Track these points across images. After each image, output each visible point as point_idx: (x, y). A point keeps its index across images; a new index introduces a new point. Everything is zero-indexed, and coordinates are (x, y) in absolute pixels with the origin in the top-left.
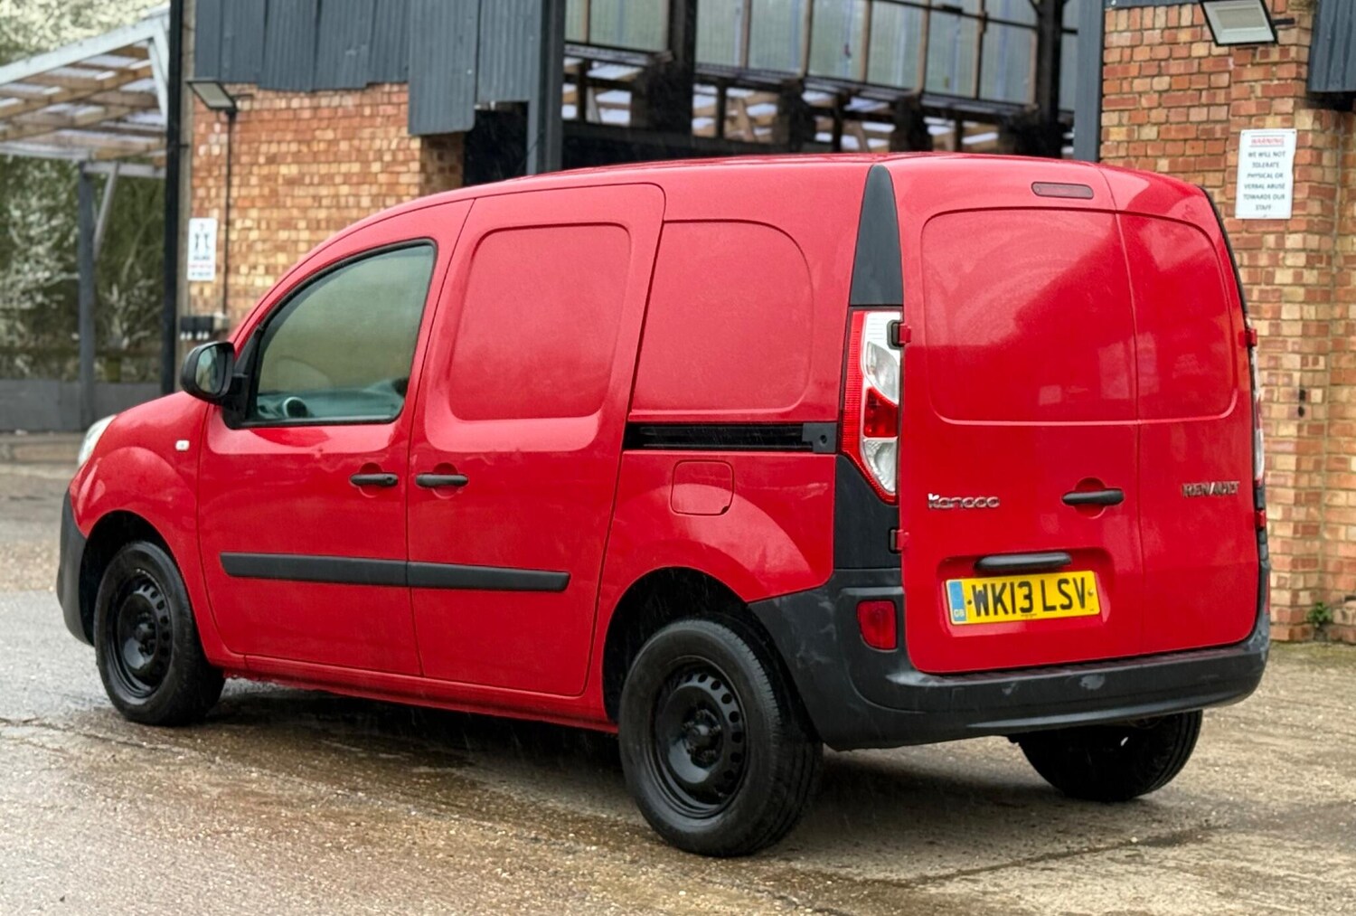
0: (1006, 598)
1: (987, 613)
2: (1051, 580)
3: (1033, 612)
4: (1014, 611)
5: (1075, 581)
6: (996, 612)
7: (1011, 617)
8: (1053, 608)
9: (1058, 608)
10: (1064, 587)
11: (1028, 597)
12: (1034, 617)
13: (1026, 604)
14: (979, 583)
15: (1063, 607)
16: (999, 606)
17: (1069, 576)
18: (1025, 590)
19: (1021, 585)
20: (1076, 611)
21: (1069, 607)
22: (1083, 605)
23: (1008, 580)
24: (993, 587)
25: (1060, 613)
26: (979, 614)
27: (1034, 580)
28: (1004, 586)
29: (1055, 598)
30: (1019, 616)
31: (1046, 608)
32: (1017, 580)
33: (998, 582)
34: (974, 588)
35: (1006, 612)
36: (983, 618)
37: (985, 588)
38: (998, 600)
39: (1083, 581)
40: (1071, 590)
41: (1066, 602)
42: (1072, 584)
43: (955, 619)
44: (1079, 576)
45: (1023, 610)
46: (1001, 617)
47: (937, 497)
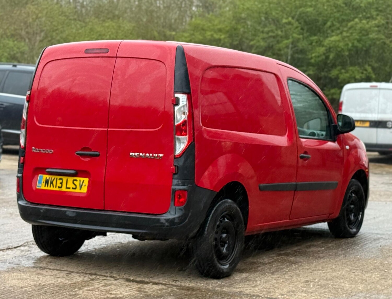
0: (54, 183)
1: (48, 186)
2: (71, 179)
3: (62, 188)
4: (56, 187)
5: (80, 181)
6: (50, 186)
7: (54, 189)
8: (69, 188)
9: (71, 188)
10: (75, 182)
11: (61, 183)
12: (62, 190)
13: (60, 185)
14: (48, 177)
15: (73, 188)
16: (52, 185)
17: (78, 179)
18: (61, 181)
19: (60, 179)
20: (78, 190)
21: (75, 189)
22: (80, 189)
23: (56, 177)
24: (51, 178)
25: (71, 190)
26: (45, 186)
27: (65, 178)
28: (54, 179)
29: (70, 185)
30: (57, 189)
31: (67, 188)
32: (59, 177)
33: (53, 177)
34: (46, 178)
35: (53, 187)
36: (46, 188)
37: (49, 178)
38: (52, 183)
39: (83, 181)
40: (77, 183)
41: (74, 187)
42: (79, 181)
43: (38, 187)
44: (82, 179)
45: (59, 187)
46: (52, 188)
47: (35, 148)
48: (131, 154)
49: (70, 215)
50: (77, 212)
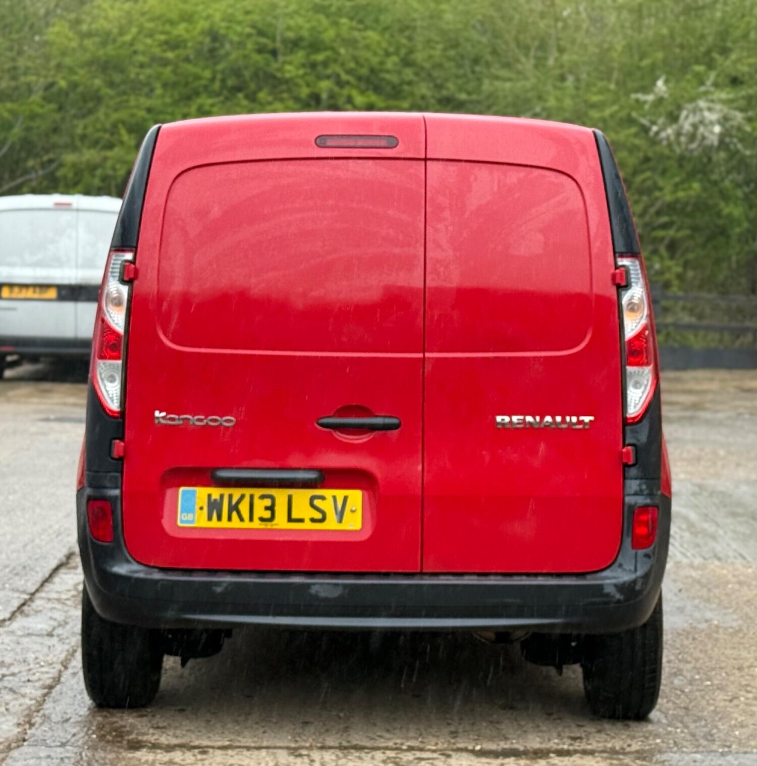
0: (244, 508)
1: (219, 518)
2: (302, 496)
3: (275, 522)
4: (251, 519)
5: (334, 498)
6: (230, 519)
7: (247, 524)
8: (301, 521)
9: (307, 521)
10: (317, 502)
11: (271, 508)
12: (275, 527)
13: (267, 514)
14: (216, 493)
15: (313, 520)
16: (234, 514)
17: (328, 493)
18: (268, 502)
19: (263, 497)
20: (331, 524)
21: (322, 520)
22: (340, 520)
23: (247, 492)
24: (231, 497)
25: (308, 525)
26: (210, 518)
27: (281, 496)
28: (242, 497)
29: (302, 509)
30: (256, 524)
31: (290, 519)
32: (258, 492)
33: (237, 493)
34: (209, 496)
35: (242, 519)
36: (214, 523)
37: (222, 496)
38: (234, 508)
39: (345, 499)
40: (327, 506)
41: (318, 516)
42: (330, 500)
43: (182, 522)
44: (340, 494)
45: (262, 519)
46: (236, 523)
47: (163, 414)
48: (499, 419)
49: (323, 594)
50: (345, 586)
